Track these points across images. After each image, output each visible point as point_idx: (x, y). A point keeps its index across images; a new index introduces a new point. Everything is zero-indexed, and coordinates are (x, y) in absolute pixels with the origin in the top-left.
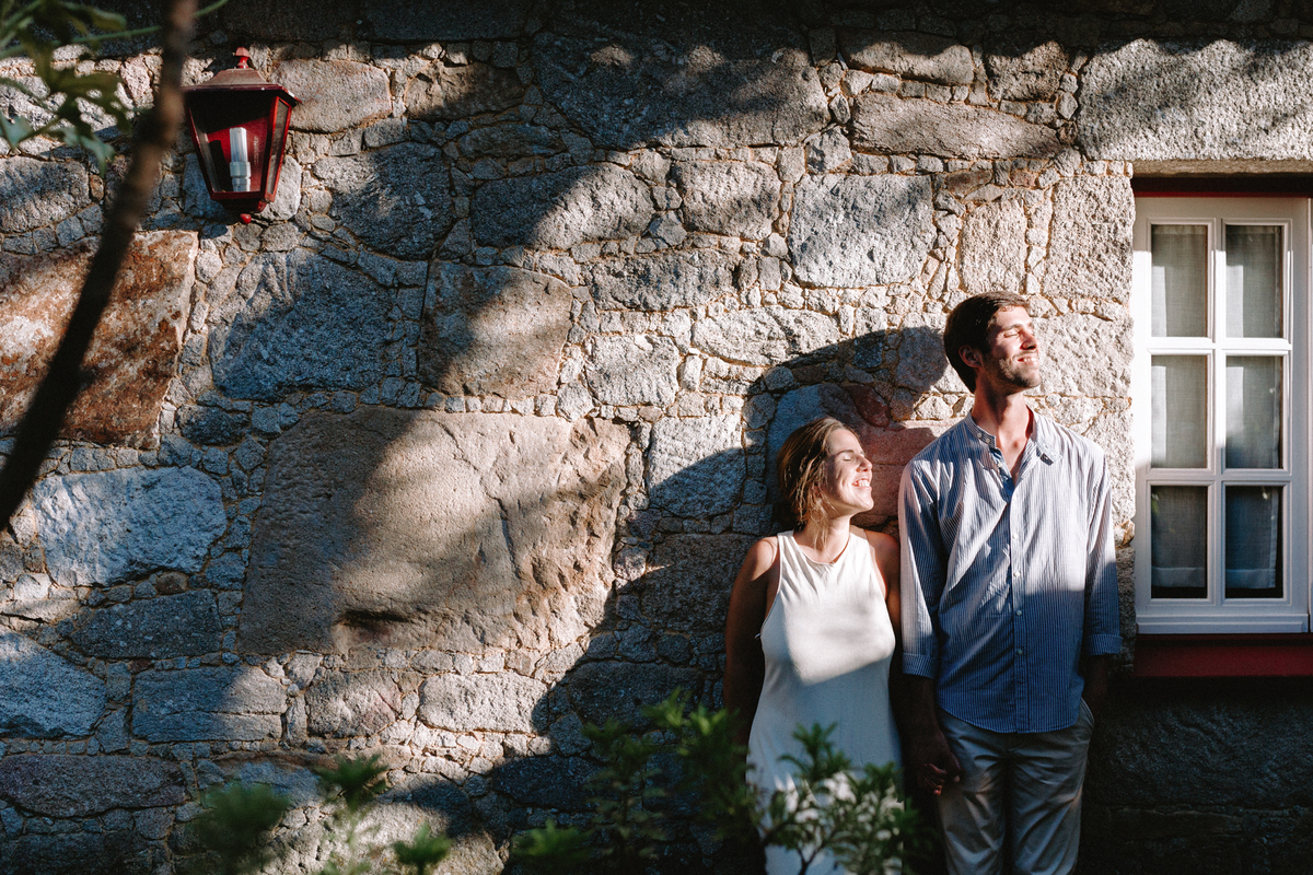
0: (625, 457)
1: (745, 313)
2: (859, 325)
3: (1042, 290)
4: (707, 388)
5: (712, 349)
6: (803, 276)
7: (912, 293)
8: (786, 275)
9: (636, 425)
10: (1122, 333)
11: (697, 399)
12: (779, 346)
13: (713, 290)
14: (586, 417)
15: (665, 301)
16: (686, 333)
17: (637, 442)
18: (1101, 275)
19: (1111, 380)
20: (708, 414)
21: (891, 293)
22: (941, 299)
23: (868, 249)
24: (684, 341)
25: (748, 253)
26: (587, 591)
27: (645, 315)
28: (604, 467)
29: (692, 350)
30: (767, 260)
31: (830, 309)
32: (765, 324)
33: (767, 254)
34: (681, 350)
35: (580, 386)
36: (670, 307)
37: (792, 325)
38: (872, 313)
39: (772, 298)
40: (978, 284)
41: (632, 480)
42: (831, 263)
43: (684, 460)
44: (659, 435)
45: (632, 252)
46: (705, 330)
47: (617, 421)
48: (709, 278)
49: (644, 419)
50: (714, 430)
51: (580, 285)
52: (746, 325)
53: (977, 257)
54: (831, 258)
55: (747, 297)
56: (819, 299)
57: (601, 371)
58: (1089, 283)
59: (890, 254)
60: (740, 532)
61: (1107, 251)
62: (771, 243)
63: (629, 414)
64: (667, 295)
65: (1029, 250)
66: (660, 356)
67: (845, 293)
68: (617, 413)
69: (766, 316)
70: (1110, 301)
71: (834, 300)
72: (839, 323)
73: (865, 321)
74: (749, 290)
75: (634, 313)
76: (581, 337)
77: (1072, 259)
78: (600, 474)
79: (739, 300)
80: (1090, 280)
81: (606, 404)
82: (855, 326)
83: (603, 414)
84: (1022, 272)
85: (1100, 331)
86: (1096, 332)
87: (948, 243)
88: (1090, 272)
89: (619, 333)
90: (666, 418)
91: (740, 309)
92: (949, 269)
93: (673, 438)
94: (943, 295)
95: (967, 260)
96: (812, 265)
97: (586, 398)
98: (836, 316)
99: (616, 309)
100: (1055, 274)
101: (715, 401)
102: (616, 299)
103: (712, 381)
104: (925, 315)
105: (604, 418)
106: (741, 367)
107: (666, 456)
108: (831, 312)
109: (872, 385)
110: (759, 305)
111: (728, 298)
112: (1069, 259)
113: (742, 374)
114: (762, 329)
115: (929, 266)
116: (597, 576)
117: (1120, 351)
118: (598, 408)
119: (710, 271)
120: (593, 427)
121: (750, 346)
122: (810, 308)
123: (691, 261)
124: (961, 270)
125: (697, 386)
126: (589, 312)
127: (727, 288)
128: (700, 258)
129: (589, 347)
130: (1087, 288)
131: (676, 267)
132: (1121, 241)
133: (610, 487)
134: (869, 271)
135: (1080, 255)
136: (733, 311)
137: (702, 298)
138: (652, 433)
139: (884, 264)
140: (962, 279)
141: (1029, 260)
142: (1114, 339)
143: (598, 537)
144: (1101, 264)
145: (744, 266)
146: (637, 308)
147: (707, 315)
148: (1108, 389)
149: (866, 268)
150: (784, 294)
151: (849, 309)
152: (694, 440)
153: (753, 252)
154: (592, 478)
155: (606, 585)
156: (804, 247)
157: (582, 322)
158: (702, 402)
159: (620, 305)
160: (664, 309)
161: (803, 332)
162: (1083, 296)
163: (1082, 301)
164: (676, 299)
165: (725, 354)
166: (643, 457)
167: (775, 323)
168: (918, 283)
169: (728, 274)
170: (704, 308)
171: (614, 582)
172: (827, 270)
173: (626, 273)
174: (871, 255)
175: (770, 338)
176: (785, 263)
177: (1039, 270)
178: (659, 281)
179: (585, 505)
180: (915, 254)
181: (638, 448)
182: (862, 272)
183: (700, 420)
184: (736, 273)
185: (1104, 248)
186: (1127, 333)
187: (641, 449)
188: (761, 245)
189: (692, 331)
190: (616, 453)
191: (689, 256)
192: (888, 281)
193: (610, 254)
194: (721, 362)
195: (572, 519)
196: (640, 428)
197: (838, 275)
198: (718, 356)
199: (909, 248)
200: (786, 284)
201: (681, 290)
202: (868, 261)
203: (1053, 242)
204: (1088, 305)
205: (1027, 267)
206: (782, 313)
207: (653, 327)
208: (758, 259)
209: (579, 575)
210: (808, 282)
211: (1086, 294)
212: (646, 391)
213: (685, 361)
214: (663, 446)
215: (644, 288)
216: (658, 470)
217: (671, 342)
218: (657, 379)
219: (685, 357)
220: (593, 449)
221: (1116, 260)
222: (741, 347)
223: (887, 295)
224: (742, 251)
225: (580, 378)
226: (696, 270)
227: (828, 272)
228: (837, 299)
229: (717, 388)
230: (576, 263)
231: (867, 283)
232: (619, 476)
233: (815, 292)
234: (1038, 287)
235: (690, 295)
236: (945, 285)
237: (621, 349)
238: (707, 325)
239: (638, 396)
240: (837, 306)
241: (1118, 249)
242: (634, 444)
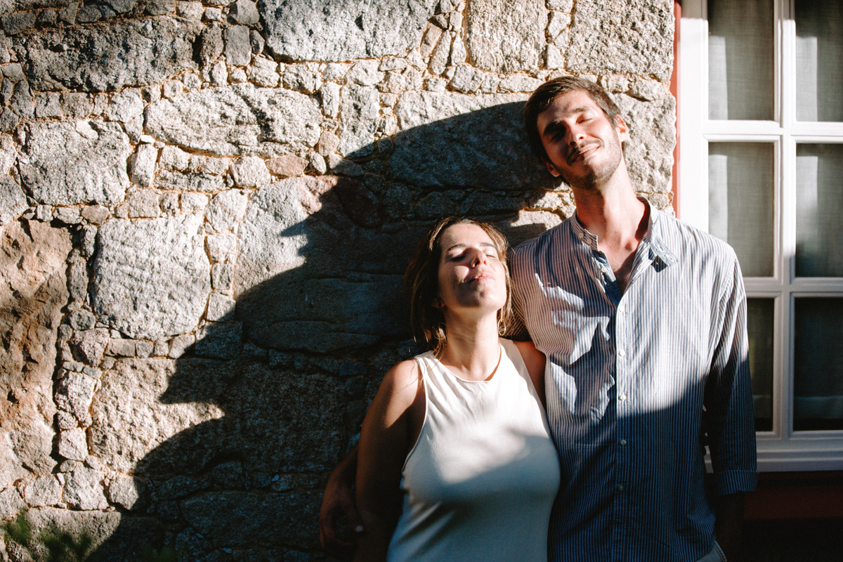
0: (66, 266)
1: (208, 93)
2: (345, 106)
3: (566, 65)
4: (163, 184)
5: (168, 136)
6: (277, 48)
7: (409, 68)
8: (257, 47)
9: (79, 228)
10: (661, 116)
11: (152, 195)
12: (249, 132)
13: (169, 66)
14: (20, 219)
15: (111, 79)
16: (138, 117)
17: (81, 249)
18: (636, 47)
19: (648, 172)
20: (164, 215)
21: (384, 68)
22: (444, 75)
23: (356, 15)
24: (136, 127)
25: (211, 21)
26: (24, 426)
27: (88, 97)
28: (42, 279)
29: (145, 138)
30: (234, 29)
31: (309, 86)
32: (232, 105)
33: (233, 22)
34: (132, 138)
35: (12, 182)
36: (119, 86)
37: (265, 107)
38: (361, 91)
39: (240, 74)
40: (488, 57)
41: (75, 294)
42: (311, 32)
43: (136, 270)
44: (106, 239)
45: (73, 22)
46: (161, 113)
47: (57, 223)
48: (165, 50)
49: (88, 221)
50: (171, 234)
51: (11, 61)
52: (209, 107)
53: (487, 24)
54: (311, 26)
55: (210, 73)
56: (297, 75)
57: (36, 164)
58: (622, 56)
59: (382, 21)
60: (204, 356)
61: (643, 19)
62: (240, 9)
63: (70, 215)
64: (114, 73)
65: (550, 16)
66: (107, 145)
67: (328, 67)
68: (56, 214)
69: (234, 96)
70: (647, 77)
71: (315, 77)
72: (321, 103)
73: (352, 101)
74: (213, 65)
75: (76, 94)
76: (12, 124)
77: (602, 27)
78: (36, 287)
79: (201, 77)
80: (623, 52)
81: (42, 203)
82: (340, 108)
83: (40, 216)
84: (542, 42)
85: (634, 113)
86: (630, 114)
87: (452, 8)
88: (623, 43)
89: (58, 118)
90: (113, 220)
91: (202, 88)
92: (453, 39)
93: (123, 243)
94: (447, 70)
95: (475, 29)
96: (289, 36)
97: (19, 196)
98: (318, 95)
99: (55, 90)
100: (582, 45)
101: (173, 199)
102: (54, 77)
103: (169, 175)
104: (425, 94)
105: (41, 221)
106: (203, 158)
107: (114, 265)
108: (311, 90)
109: (361, 178)
110: (225, 82)
111: (187, 74)
112: (598, 28)
113: (205, 167)
114: (229, 112)
115: (430, 35)
116: (35, 408)
117: (658, 137)
118: (33, 209)
119: (166, 42)
120: (28, 231)
121: (215, 130)
122: (286, 86)
123: (143, 32)
124: (468, 40)
125: (151, 181)
126: (22, 93)
127: (187, 63)
128: (154, 27)
129: (23, 136)
130: (619, 62)
131: (125, 38)
132: (659, 6)
133: (48, 302)
134: (358, 41)
135: (611, 23)
136: (194, 91)
137: (156, 75)
138: (98, 237)
139: (375, 33)
140: (469, 51)
141: (550, 29)
142: (651, 123)
143: (35, 362)
144: (636, 34)
145: (207, 37)
146: (80, 89)
147: (163, 96)
148: (645, 182)
149: (353, 37)
150: (254, 70)
151: (333, 88)
152: (148, 246)
153: (217, 20)
154: (28, 293)
155: (46, 419)
156: (278, 13)
157: (14, 105)
158: (157, 199)
159: (59, 85)
160: (111, 89)
161: (278, 115)
162: (614, 72)
163: (613, 77)
164: (125, 77)
165: (185, 142)
166: (88, 266)
167: (244, 105)
168: (417, 56)
169: (188, 46)
170: (159, 87)
171: (56, 416)
172: (306, 40)
173: (66, 47)
174: (359, 22)
175: (238, 123)
176: (256, 33)
177: (562, 40)
178: (105, 56)
179: (20, 325)
180: (412, 21)
181: (81, 255)
182: (348, 43)
183: (153, 222)
184: (198, 45)
185: (640, 15)
186: (667, 115)
187: (85, 257)
188: (227, 11)
189: (145, 114)
190: (55, 264)
191: (141, 25)
192: (379, 53)
193: (48, 24)
194: (180, 152)
195: (4, 341)
196: (84, 231)
197: (319, 46)
198: (176, 144)
199: (406, 14)
200: (258, 58)
201: (131, 66)
202: (356, 29)
203: (579, 7)
204: (620, 83)
205: (548, 37)
206: (252, 92)
207: (98, 111)
208: (223, 27)
209: (14, 408)
210: (283, 56)
211: (619, 69)
212: (90, 187)
213: (136, 151)
214: (111, 253)
215: (87, 65)
216: (105, 282)
217: (119, 127)
218: (103, 173)
219: (137, 147)
220: (28, 258)
221: (654, 29)
222: (203, 134)
223: (379, 70)
224: (204, 19)
225: (12, 172)
226: (150, 42)
227: (308, 44)
228: (319, 76)
229: (175, 183)
230: (8, 35)
231: (355, 56)
232: (60, 289)
233: (293, 67)
234: (562, 60)
235: (141, 71)
236: (449, 58)
237: (60, 138)
238: (162, 107)
239: (81, 194)
240: (319, 84)
241: (656, 16)
242: (77, 251)
